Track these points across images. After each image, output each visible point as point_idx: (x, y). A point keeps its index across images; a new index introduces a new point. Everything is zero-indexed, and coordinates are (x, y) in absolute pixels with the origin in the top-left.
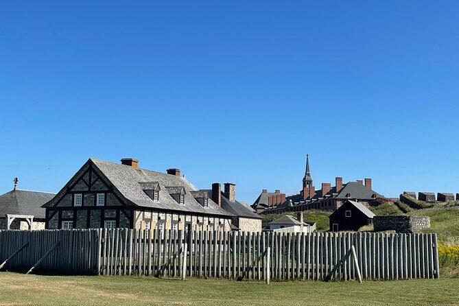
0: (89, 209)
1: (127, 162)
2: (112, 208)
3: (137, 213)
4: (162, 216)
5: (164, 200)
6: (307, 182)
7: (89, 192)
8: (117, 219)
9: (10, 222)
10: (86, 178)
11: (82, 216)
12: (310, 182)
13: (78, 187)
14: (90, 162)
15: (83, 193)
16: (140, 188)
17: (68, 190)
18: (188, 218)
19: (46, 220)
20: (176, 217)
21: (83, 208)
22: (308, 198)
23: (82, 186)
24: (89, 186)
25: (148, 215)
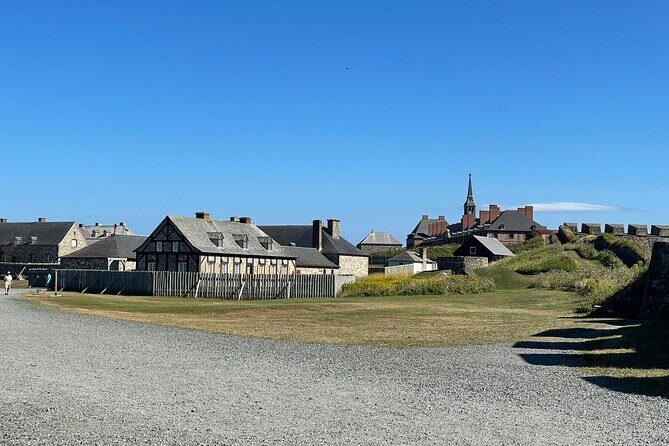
0: (167, 254)
1: (200, 216)
2: (184, 253)
3: (202, 257)
4: (225, 259)
5: (228, 245)
6: (469, 208)
7: (168, 241)
8: (187, 261)
9: (110, 263)
10: (165, 230)
11: (162, 259)
12: (473, 208)
13: (159, 238)
14: (167, 218)
15: (163, 241)
16: (207, 237)
17: (152, 239)
18: (250, 260)
19: (137, 260)
20: (237, 260)
21: (162, 253)
22: (467, 229)
23: (162, 237)
24: (167, 236)
25: (211, 258)
